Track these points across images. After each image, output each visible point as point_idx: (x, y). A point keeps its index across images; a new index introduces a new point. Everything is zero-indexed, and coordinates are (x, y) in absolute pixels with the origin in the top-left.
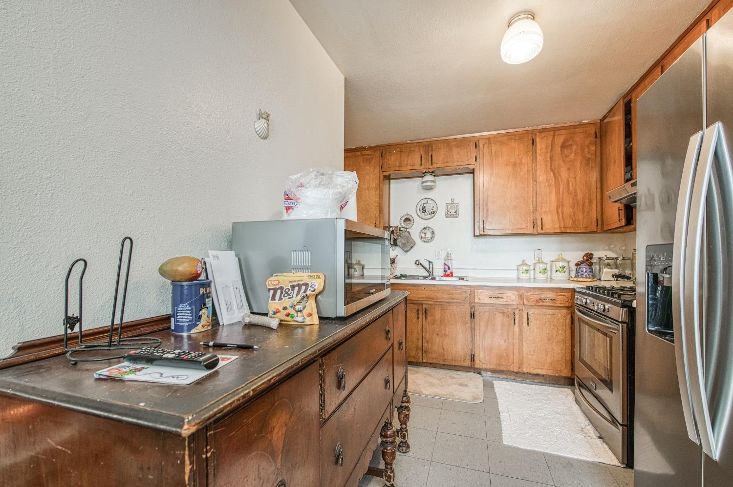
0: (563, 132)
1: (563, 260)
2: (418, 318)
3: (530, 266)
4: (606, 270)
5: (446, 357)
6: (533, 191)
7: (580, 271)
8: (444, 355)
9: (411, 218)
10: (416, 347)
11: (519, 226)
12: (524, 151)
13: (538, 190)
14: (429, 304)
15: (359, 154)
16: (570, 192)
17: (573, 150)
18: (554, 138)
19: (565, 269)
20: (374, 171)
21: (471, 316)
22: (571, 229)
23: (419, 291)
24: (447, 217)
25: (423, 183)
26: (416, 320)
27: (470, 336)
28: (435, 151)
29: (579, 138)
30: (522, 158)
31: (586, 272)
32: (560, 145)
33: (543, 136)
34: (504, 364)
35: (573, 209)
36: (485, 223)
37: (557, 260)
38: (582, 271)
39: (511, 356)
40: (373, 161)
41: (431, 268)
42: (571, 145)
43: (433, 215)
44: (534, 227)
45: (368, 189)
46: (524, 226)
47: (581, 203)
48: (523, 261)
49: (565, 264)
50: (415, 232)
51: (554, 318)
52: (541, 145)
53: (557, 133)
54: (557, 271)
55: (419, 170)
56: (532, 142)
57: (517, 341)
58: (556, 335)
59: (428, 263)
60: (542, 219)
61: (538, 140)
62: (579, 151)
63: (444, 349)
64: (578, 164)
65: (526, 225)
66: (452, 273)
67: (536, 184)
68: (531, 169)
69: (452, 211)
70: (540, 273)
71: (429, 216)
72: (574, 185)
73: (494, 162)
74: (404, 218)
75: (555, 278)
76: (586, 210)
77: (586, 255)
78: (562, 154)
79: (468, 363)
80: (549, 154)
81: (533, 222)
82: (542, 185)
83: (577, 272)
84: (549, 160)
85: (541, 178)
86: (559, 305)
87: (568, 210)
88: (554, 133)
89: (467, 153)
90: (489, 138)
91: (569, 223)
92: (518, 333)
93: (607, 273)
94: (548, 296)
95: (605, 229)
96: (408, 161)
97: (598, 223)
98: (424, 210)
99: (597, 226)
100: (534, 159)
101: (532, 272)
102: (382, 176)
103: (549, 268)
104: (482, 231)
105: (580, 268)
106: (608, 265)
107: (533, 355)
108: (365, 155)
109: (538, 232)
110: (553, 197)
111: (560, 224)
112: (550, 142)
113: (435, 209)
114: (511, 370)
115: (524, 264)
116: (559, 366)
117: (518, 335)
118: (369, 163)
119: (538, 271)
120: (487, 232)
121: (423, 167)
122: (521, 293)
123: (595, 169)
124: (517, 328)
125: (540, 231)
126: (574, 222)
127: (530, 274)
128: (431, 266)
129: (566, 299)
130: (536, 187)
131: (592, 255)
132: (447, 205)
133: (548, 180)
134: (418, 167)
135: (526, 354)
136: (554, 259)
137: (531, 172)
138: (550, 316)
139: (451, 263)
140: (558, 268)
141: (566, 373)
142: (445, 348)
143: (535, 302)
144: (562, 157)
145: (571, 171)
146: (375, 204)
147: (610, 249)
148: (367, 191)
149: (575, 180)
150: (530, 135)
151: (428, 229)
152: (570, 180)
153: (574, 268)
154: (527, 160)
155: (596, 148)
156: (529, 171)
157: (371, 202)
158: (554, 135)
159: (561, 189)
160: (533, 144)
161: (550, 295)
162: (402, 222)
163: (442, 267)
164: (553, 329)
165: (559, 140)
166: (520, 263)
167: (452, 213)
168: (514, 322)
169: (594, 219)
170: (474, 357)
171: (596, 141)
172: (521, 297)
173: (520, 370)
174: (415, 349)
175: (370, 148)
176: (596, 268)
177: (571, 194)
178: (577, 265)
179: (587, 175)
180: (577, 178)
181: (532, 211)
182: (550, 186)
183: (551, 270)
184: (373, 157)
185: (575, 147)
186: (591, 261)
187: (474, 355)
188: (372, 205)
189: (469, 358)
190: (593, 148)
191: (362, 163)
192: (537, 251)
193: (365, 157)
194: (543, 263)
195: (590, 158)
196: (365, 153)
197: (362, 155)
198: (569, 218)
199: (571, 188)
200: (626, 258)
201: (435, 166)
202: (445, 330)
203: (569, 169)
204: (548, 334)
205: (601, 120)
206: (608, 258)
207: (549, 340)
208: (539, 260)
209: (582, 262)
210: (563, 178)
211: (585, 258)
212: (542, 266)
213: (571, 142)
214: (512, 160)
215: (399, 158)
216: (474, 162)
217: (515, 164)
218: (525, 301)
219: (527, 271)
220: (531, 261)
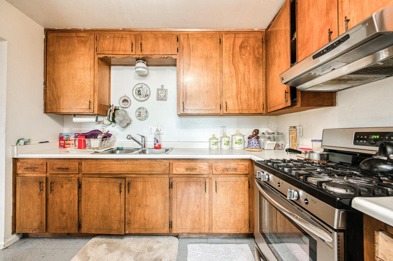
0: (241, 36)
1: (240, 134)
2: (120, 192)
3: (218, 139)
4: (268, 142)
5: (147, 227)
6: (220, 80)
7: (251, 143)
8: (145, 224)
9: (128, 100)
10: (119, 220)
11: (210, 108)
12: (214, 47)
13: (224, 80)
14: (131, 177)
15: (75, 36)
16: (245, 83)
17: (248, 50)
18: (235, 40)
19: (242, 141)
20: (88, 53)
21: (170, 186)
22: (246, 111)
23: (122, 165)
24: (158, 100)
25: (136, 68)
26: (119, 194)
27: (168, 205)
28: (144, 40)
29: (252, 41)
30: (212, 53)
31: (255, 143)
32: (239, 45)
33: (227, 37)
34: (197, 227)
35: (247, 95)
36: (184, 104)
37: (236, 135)
38: (252, 143)
39: (203, 220)
40: (88, 44)
41: (143, 142)
42: (246, 47)
43: (147, 97)
44: (220, 108)
45: (83, 69)
46: (214, 108)
47: (253, 91)
48: (213, 135)
49: (242, 138)
50: (132, 111)
51: (236, 184)
52: (227, 43)
53: (237, 35)
54: (236, 143)
55: (131, 56)
56: (219, 41)
57: (207, 206)
58: (238, 198)
59: (141, 137)
60: (226, 102)
61: (224, 40)
62: (252, 51)
63: (145, 219)
64: (251, 62)
65: (215, 107)
66: (160, 145)
67: (222, 75)
68: (219, 62)
69: (161, 95)
70: (225, 144)
71: (144, 99)
72: (248, 77)
73: (192, 54)
74: (122, 99)
75: (235, 148)
76: (256, 96)
77: (254, 131)
78: (240, 52)
79: (166, 230)
80: (231, 52)
81: (220, 105)
82: (227, 76)
83: (249, 143)
84: (231, 56)
85: (226, 70)
86: (240, 173)
87: (244, 96)
88: (235, 36)
89: (171, 45)
90: (188, 34)
91: (245, 106)
92: (208, 199)
93: (269, 144)
94: (232, 166)
95: (268, 112)
96: (120, 46)
97: (263, 107)
98: (139, 93)
99: (263, 109)
100: (221, 55)
101: (219, 143)
102: (96, 58)
103: (230, 141)
104: (182, 111)
105: (251, 140)
106: (269, 138)
107: (220, 217)
108: (81, 37)
109: (224, 113)
110: (234, 85)
111: (239, 107)
112: (232, 42)
113: (148, 93)
114: (203, 232)
115: (214, 138)
116: (240, 224)
117: (208, 201)
118: (85, 44)
119: (223, 143)
120: (186, 112)
121: (134, 53)
122: (210, 164)
123: (262, 66)
124: (207, 195)
125: (225, 112)
126: (248, 105)
127: (218, 146)
128: (143, 140)
129: (245, 168)
130: (222, 77)
131: (258, 130)
132: (158, 90)
133: (230, 72)
134: (129, 52)
135: (215, 217)
136: (234, 134)
137: (219, 65)
138: (233, 183)
139: (159, 137)
140: (237, 141)
141: (245, 230)
142: (147, 218)
143: (222, 171)
144: (240, 55)
145: (246, 65)
146: (89, 83)
147: (268, 127)
148: (82, 71)
149: (249, 73)
150: (218, 36)
151: (142, 109)
152: (245, 73)
153: (247, 140)
154: (216, 55)
155: (263, 50)
156: (217, 64)
157: (85, 81)
158: (235, 37)
159: (240, 80)
160: (220, 43)
161: (233, 165)
162: (121, 103)
163: (153, 140)
164: (235, 193)
165: (239, 42)
166: (211, 137)
167: (162, 97)
168: (205, 190)
169: (261, 104)
170: (172, 224)
171: (263, 45)
172: (211, 167)
173: (210, 232)
174: (118, 222)
175: (85, 31)
176: (262, 140)
177: (246, 84)
178: (249, 138)
179: (257, 70)
180: (250, 72)
181: (219, 96)
182: (232, 76)
183: (232, 142)
184: (88, 40)
185: (249, 48)
186: (258, 135)
187: (172, 222)
188: (87, 84)
189: (167, 225)
190: (261, 50)
191: (77, 44)
192: (223, 128)
193: (79, 39)
194: (227, 137)
195: (259, 58)
196: (80, 35)
197: (78, 37)
198: (245, 102)
199: (246, 80)
200: (280, 133)
201: (144, 53)
202: (146, 201)
203: (245, 65)
204: (231, 198)
205: (266, 29)
206: (269, 133)
207: (232, 203)
208: (224, 135)
209: (253, 136)
210: (241, 71)
211: (254, 133)
212: (227, 139)
213: (246, 44)
214: (205, 54)
215: (112, 42)
216: (176, 53)
217: (207, 58)
218: (214, 171)
219: (216, 143)
220: (218, 136)
